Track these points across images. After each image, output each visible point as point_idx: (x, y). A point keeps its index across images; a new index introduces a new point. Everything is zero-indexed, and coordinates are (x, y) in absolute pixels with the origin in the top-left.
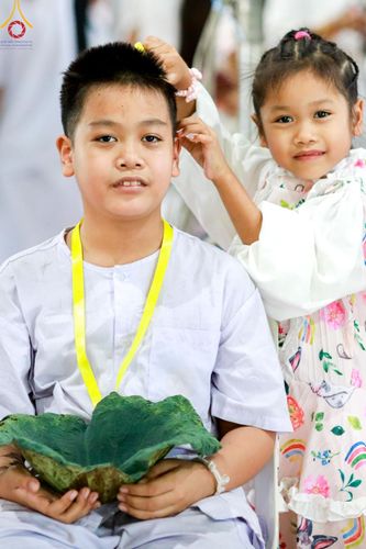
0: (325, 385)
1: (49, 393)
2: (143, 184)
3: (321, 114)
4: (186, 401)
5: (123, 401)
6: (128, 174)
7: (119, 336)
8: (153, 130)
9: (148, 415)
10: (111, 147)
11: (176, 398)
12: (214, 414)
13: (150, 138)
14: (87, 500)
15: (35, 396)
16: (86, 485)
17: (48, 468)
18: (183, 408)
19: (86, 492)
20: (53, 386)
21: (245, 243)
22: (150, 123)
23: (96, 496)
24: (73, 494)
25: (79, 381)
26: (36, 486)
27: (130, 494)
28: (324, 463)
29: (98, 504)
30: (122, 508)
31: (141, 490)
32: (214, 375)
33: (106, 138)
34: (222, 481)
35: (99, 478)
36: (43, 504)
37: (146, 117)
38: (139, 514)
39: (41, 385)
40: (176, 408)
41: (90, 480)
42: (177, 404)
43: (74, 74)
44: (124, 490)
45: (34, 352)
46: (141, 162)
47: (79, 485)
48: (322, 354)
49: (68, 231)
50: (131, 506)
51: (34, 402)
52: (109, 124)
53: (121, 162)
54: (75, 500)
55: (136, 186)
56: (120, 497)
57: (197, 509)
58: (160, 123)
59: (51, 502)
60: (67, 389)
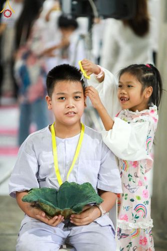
0: (129, 186)
1: (44, 180)
2: (75, 113)
3: (129, 86)
4: (90, 185)
5: (69, 184)
6: (70, 110)
7: (67, 162)
8: (78, 95)
9: (78, 189)
10: (64, 101)
11: (87, 183)
12: (98, 187)
13: (77, 97)
14: (60, 219)
15: (39, 180)
16: (60, 214)
17: (48, 208)
18: (89, 187)
19: (60, 216)
20: (46, 178)
21: (107, 130)
22: (77, 93)
23: (63, 217)
24: (56, 217)
25: (55, 176)
26: (44, 214)
27: (74, 217)
28: (127, 210)
29: (64, 220)
30: (71, 222)
31: (78, 216)
32: (99, 175)
33: (62, 98)
34: (103, 212)
35: (64, 212)
36: (46, 220)
37: (75, 91)
38: (77, 224)
39: (41, 177)
40: (87, 187)
41: (61, 213)
42: (87, 185)
43: (50, 76)
44: (72, 216)
45: (39, 166)
46: (74, 106)
47: (58, 214)
48: (129, 175)
49: (50, 126)
50: (75, 221)
51: (39, 182)
52: (63, 94)
53: (67, 106)
54: (57, 220)
55: (73, 114)
56: (71, 218)
57: (96, 222)
58: (80, 92)
59: (49, 220)
60: (50, 179)
